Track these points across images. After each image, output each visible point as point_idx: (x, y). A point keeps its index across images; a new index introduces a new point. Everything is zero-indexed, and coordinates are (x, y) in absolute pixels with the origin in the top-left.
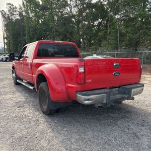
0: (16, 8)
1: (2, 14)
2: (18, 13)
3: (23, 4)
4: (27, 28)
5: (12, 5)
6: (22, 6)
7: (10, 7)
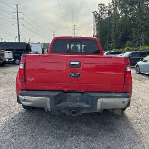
0: (106, 7)
1: (95, 14)
2: (107, 12)
3: (113, 2)
4: (113, 26)
5: (103, 5)
6: (111, 4)
7: (101, 8)
